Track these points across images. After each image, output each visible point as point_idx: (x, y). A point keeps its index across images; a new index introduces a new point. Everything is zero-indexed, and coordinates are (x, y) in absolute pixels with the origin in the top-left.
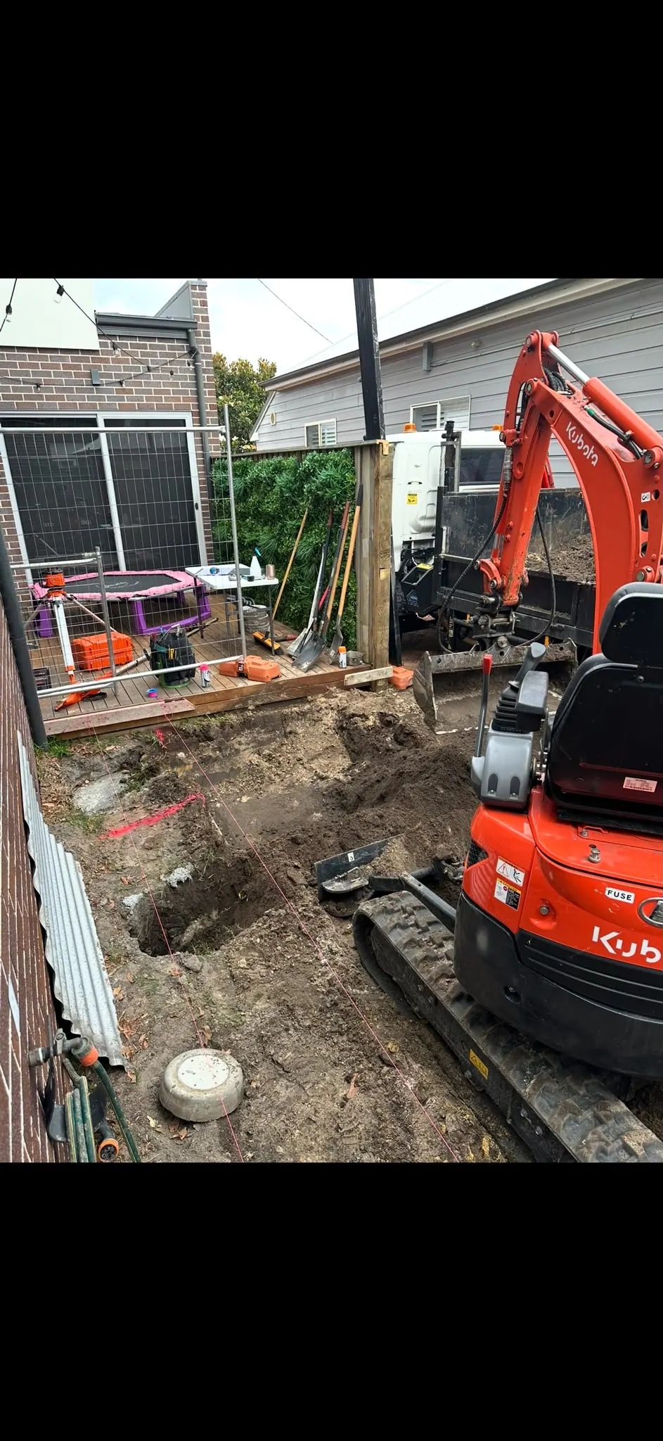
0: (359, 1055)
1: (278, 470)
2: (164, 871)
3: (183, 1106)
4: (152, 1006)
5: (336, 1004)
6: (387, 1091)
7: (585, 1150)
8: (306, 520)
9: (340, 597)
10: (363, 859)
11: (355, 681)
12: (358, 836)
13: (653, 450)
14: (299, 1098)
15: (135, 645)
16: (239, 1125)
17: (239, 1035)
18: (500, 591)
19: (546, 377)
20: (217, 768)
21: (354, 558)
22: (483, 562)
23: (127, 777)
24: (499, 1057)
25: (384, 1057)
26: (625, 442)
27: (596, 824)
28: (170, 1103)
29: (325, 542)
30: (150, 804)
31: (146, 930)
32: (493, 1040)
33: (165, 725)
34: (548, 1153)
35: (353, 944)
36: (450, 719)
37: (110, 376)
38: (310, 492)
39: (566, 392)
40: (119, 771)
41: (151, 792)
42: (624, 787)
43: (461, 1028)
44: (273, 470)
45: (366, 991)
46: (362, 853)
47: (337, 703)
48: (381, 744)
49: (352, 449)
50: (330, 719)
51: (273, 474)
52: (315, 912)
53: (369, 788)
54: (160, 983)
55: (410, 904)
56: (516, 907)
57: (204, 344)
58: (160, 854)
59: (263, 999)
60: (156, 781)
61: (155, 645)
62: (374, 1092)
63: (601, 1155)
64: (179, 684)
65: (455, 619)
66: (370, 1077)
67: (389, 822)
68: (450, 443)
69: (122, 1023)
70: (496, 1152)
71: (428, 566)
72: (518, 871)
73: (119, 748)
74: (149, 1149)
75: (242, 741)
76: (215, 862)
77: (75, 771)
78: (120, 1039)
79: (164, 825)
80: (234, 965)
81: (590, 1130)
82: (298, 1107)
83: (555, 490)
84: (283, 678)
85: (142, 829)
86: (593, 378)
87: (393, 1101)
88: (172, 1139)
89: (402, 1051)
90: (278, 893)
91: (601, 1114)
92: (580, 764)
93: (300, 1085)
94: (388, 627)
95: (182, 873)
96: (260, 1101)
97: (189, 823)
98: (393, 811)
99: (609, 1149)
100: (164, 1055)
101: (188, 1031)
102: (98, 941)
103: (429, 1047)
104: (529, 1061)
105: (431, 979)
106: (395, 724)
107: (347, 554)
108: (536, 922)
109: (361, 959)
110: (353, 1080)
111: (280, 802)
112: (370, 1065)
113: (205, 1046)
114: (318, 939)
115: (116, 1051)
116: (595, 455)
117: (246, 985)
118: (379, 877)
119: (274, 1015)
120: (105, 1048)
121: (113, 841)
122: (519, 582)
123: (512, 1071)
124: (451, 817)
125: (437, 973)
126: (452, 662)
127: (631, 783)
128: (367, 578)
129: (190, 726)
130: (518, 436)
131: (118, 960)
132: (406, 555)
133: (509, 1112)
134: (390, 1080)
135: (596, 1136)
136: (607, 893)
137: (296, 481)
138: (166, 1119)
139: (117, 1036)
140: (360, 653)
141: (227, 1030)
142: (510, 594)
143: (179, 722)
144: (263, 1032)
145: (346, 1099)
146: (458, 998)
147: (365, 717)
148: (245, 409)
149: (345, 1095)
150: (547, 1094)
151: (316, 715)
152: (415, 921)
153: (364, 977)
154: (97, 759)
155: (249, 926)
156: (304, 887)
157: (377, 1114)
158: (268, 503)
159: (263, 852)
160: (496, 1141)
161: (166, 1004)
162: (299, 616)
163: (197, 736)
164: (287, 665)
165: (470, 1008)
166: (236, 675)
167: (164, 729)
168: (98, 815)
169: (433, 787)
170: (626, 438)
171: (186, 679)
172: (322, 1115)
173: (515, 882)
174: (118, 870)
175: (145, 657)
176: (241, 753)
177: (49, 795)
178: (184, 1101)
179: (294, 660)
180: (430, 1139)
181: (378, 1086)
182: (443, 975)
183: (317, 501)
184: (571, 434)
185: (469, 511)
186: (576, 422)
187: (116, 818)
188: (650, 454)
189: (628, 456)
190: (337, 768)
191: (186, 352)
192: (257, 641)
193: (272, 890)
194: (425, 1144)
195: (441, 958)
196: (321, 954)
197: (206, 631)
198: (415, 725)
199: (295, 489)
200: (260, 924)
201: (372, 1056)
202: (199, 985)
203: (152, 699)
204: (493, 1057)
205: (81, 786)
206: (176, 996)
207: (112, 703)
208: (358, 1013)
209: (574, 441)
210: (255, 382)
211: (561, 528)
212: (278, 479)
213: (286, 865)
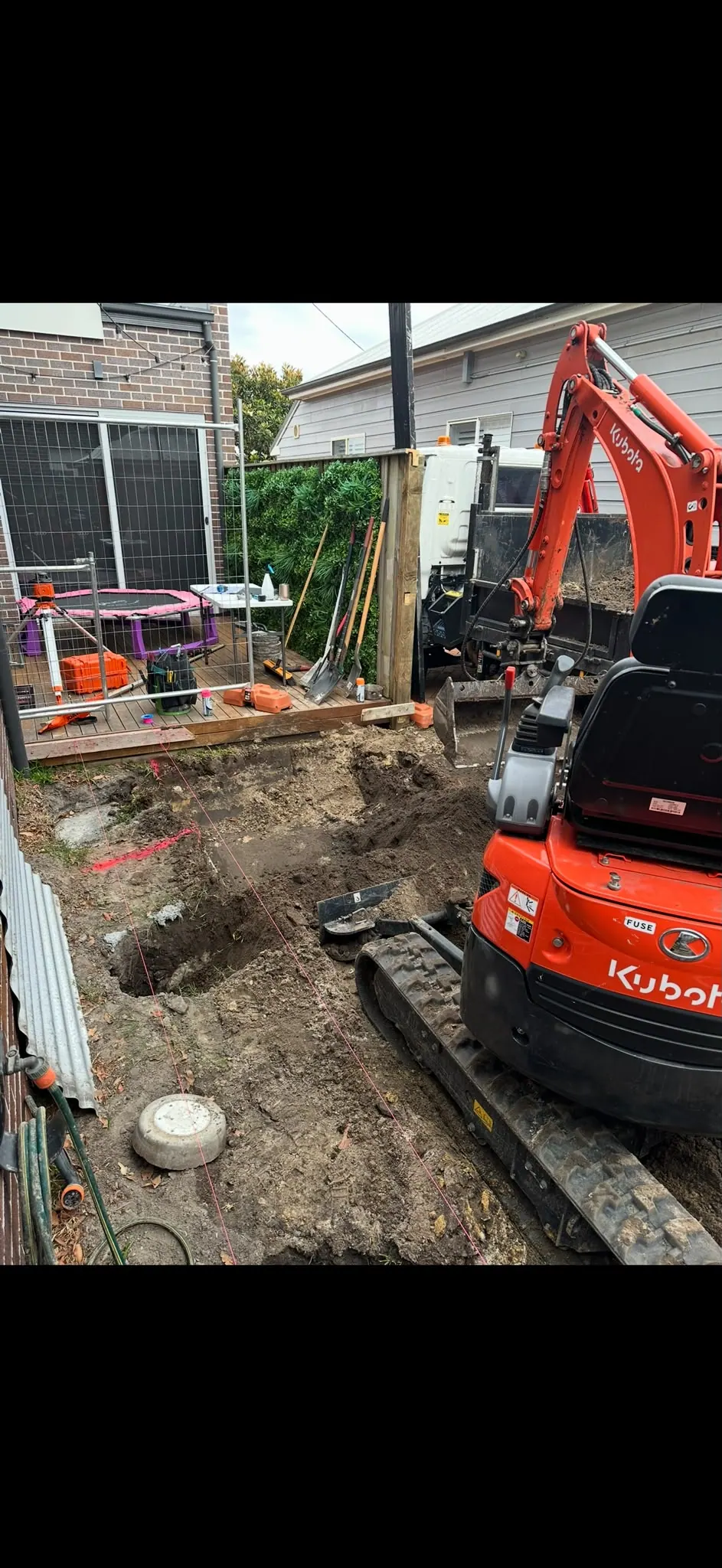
0: (355, 1105)
1: (298, 481)
2: (151, 908)
3: (157, 1152)
4: (131, 1049)
5: (332, 1051)
6: (383, 1143)
7: (592, 1203)
8: (326, 539)
9: (360, 623)
10: (370, 901)
11: (373, 717)
12: (366, 877)
13: (703, 453)
14: (286, 1148)
15: (132, 668)
16: (219, 1175)
17: (225, 1082)
18: (532, 613)
19: (591, 374)
20: (216, 805)
21: (376, 579)
22: (514, 581)
23: (116, 809)
24: (504, 1106)
25: (381, 1107)
26: (673, 447)
27: (617, 851)
28: (143, 1150)
29: (345, 562)
30: (140, 837)
31: (129, 971)
32: (499, 1088)
33: (161, 755)
34: (553, 1209)
35: (355, 990)
36: (472, 752)
37: (114, 369)
38: (331, 505)
39: (612, 392)
40: (107, 803)
41: (141, 825)
42: (650, 809)
43: (467, 1078)
44: (291, 482)
45: (365, 1038)
46: (369, 893)
47: (352, 740)
48: (398, 785)
49: (379, 459)
50: (344, 757)
51: (292, 485)
52: (314, 954)
53: (383, 831)
54: (140, 1024)
55: (418, 945)
56: (527, 939)
57: (221, 339)
58: (148, 890)
59: (253, 1043)
60: (147, 814)
61: (153, 666)
62: (368, 1143)
63: (608, 1208)
64: (178, 711)
65: (484, 652)
66: (365, 1128)
67: (401, 863)
68: (487, 458)
69: (96, 1065)
70: (495, 1206)
71: (458, 594)
72: (531, 900)
73: (110, 777)
74: (118, 1197)
75: (245, 777)
76: (208, 901)
77: (58, 800)
78: (92, 1081)
79: (155, 860)
80: (223, 1008)
81: (598, 1183)
82: (285, 1157)
83: (599, 515)
84: (294, 710)
85: (130, 863)
86: (641, 375)
87: (389, 1153)
88: (145, 1187)
89: (401, 1101)
90: (276, 933)
91: (611, 1167)
92: (604, 783)
93: (288, 1135)
94: (411, 659)
95: (171, 911)
96: (243, 1150)
97: (182, 858)
98: (407, 853)
99: (617, 1203)
100: (140, 1101)
101: (169, 1075)
102: (74, 978)
103: (431, 1098)
104: (536, 1111)
105: (436, 1023)
106: (415, 765)
107: (370, 576)
108: (548, 956)
109: (363, 1005)
110: (346, 1130)
111: (285, 844)
112: (366, 1116)
113: (186, 1092)
114: (316, 982)
115: (87, 1094)
116: (640, 461)
117: (235, 1029)
118: (387, 920)
119: (264, 1061)
120: (75, 1090)
121: (96, 875)
122: (553, 605)
123: (517, 1121)
124: (468, 859)
125: (442, 1018)
126: (476, 690)
127: (658, 804)
128: (390, 603)
129: (189, 758)
130: (558, 440)
131: (96, 1000)
132: (434, 581)
133: (513, 1165)
134: (386, 1131)
135: (604, 1189)
136: (626, 922)
137: (316, 494)
138: (139, 1167)
139: (89, 1079)
140: (380, 687)
141: (211, 1076)
142: (543, 617)
143: (176, 753)
144: (250, 1079)
145: (337, 1150)
146: (464, 1045)
147: (383, 756)
148: (265, 420)
149: (337, 1146)
150: (553, 1145)
151: (329, 752)
152: (422, 964)
153: (364, 1023)
154: (84, 789)
155: (241, 967)
156: (304, 928)
157: (370, 1167)
158: (285, 517)
159: (261, 891)
160: (498, 1197)
161: (146, 1047)
162: (316, 644)
163: (196, 769)
164: (299, 697)
165: (475, 1055)
166: (242, 704)
167: (159, 760)
168: (81, 847)
169: (450, 828)
170: (674, 441)
171: (186, 706)
172: (310, 1167)
173: (528, 912)
174: (100, 905)
175: (141, 681)
176: (244, 790)
177: (28, 824)
178: (159, 1146)
179: (306, 691)
180: (425, 1193)
181: (373, 1137)
182: (449, 1020)
183: (339, 516)
184: (616, 437)
185: (504, 533)
186: (621, 424)
187: (102, 852)
188: (699, 457)
189: (675, 461)
190: (349, 810)
191: (200, 347)
192: (268, 670)
193: (269, 930)
194: (421, 1198)
195: (448, 1002)
196: (319, 999)
197: (211, 657)
198: (436, 766)
199: (315, 503)
200: (254, 965)
201: (368, 1106)
202: (184, 1028)
203: (146, 725)
204: (497, 1106)
205: (65, 817)
206: (157, 1038)
207: (102, 728)
208: (356, 1061)
209: (617, 445)
210: (278, 390)
211: (603, 557)
212: (296, 491)
213: (286, 904)
